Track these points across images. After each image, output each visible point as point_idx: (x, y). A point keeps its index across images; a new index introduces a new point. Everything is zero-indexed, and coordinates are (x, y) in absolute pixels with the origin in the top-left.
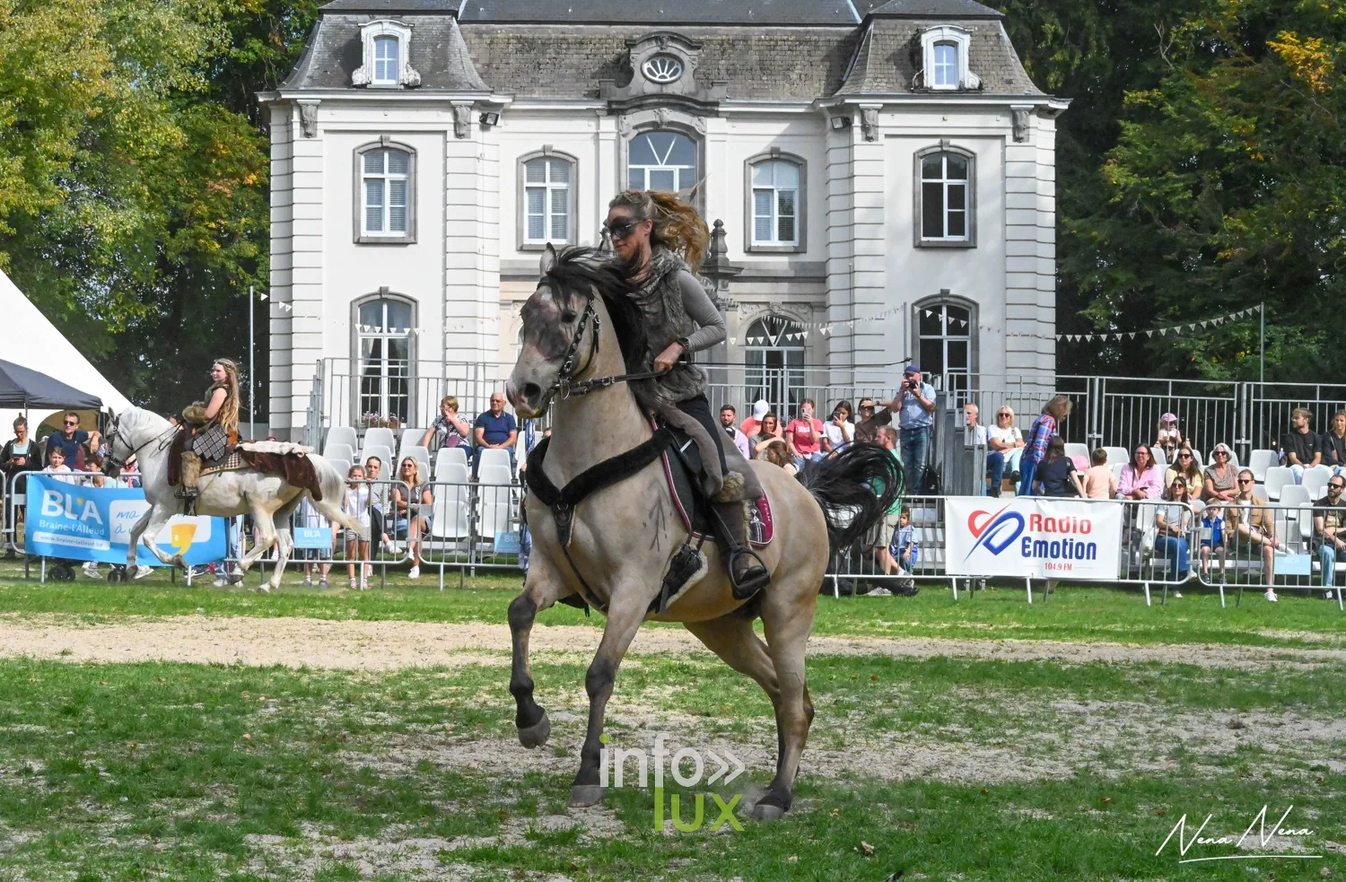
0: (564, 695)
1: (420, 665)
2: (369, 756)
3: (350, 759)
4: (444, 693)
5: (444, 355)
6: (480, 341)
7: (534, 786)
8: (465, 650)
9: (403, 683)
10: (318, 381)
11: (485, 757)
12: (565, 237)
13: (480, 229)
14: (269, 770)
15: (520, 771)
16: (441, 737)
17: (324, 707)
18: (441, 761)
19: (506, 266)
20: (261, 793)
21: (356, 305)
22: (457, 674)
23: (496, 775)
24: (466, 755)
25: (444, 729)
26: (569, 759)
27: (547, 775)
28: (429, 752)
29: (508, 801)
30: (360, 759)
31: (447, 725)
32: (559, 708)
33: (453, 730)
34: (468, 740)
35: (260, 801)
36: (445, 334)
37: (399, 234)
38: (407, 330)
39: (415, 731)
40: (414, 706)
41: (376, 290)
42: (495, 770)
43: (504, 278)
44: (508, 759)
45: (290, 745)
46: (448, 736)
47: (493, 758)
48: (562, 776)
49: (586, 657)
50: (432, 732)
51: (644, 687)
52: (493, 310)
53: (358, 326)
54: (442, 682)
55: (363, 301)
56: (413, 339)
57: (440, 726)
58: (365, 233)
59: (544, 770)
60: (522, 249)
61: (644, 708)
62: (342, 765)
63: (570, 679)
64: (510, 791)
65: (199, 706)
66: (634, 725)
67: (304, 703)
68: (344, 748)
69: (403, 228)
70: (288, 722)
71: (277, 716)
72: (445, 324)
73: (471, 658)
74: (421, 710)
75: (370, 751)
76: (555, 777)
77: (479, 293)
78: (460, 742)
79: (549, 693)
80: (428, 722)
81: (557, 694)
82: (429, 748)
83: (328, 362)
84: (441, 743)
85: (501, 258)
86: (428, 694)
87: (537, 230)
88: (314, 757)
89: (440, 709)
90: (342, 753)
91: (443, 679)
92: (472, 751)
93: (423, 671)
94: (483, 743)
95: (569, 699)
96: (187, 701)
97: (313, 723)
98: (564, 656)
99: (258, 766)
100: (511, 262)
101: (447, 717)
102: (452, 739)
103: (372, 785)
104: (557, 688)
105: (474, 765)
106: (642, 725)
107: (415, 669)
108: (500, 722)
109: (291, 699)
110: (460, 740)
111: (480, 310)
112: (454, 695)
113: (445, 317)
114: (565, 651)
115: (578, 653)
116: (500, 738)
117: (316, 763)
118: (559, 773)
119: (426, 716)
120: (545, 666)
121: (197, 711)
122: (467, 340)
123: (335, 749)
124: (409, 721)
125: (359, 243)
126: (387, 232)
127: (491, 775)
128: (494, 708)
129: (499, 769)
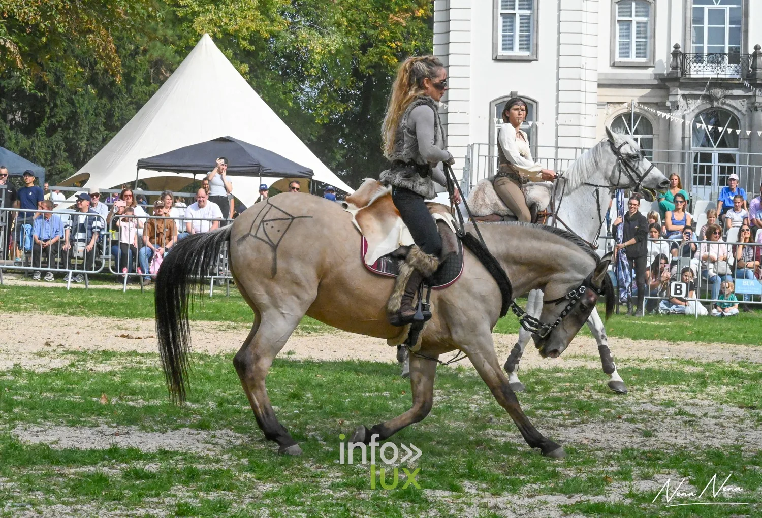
0: (648, 391)
1: (543, 366)
2: (509, 434)
3: (496, 436)
4: (561, 387)
5: (557, 142)
6: (582, 132)
7: (629, 458)
8: (575, 357)
9: (531, 380)
10: (468, 160)
11: (593, 436)
12: (645, 56)
13: (584, 51)
14: (438, 443)
15: (619, 447)
16: (559, 420)
17: (476, 397)
18: (561, 438)
19: (603, 77)
20: (434, 459)
21: (493, 104)
22: (570, 375)
23: (601, 449)
24: (579, 435)
25: (562, 414)
26: (653, 439)
27: (638, 451)
28: (552, 431)
29: (611, 469)
30: (503, 436)
31: (565, 412)
32: (644, 400)
33: (569, 415)
34: (579, 423)
35: (433, 465)
36: (557, 126)
37: (526, 54)
38: (530, 123)
39: (541, 416)
40: (540, 397)
41: (508, 93)
42: (600, 445)
43: (600, 86)
44: (609, 438)
45: (452, 424)
46: (565, 420)
47: (599, 437)
48: (649, 452)
49: (663, 363)
50: (553, 417)
51: (706, 387)
52: (592, 109)
53: (496, 120)
54: (559, 380)
55: (499, 101)
56: (534, 130)
57: (560, 412)
58: (501, 53)
59: (636, 447)
60: (614, 65)
61: (706, 402)
62: (491, 440)
63: (652, 380)
64: (612, 462)
65: (386, 394)
66: (700, 414)
67: (460, 393)
68: (491, 427)
69: (528, 50)
70: (450, 407)
71: (442, 402)
72: (557, 119)
73: (581, 363)
74: (545, 400)
75: (509, 430)
76: (644, 452)
77: (582, 97)
78: (574, 425)
79: (637, 390)
80: (550, 409)
81: (642, 390)
82: (552, 428)
83: (476, 147)
84: (561, 425)
85: (600, 71)
86: (550, 388)
87: (625, 52)
88: (470, 434)
89: (558, 400)
90: (490, 431)
91: (560, 378)
92: (583, 431)
93: (546, 371)
94: (591, 426)
95: (651, 395)
96: (378, 390)
97: (468, 408)
98: (647, 363)
99: (431, 439)
100: (606, 74)
101: (564, 406)
102: (568, 422)
103: (512, 455)
104: (643, 386)
105: (585, 442)
106: (705, 415)
107: (539, 370)
108: (603, 410)
109: (452, 390)
110: (574, 423)
111: (583, 108)
112: (567, 390)
113: (558, 114)
114: (648, 359)
115: (656, 360)
116: (603, 422)
117: (472, 438)
118: (647, 449)
119: (548, 405)
120: (633, 369)
121: (385, 397)
122: (574, 131)
123: (484, 427)
124: (536, 408)
125: (496, 60)
126: (517, 52)
127: (597, 450)
128: (597, 400)
129: (605, 445)
